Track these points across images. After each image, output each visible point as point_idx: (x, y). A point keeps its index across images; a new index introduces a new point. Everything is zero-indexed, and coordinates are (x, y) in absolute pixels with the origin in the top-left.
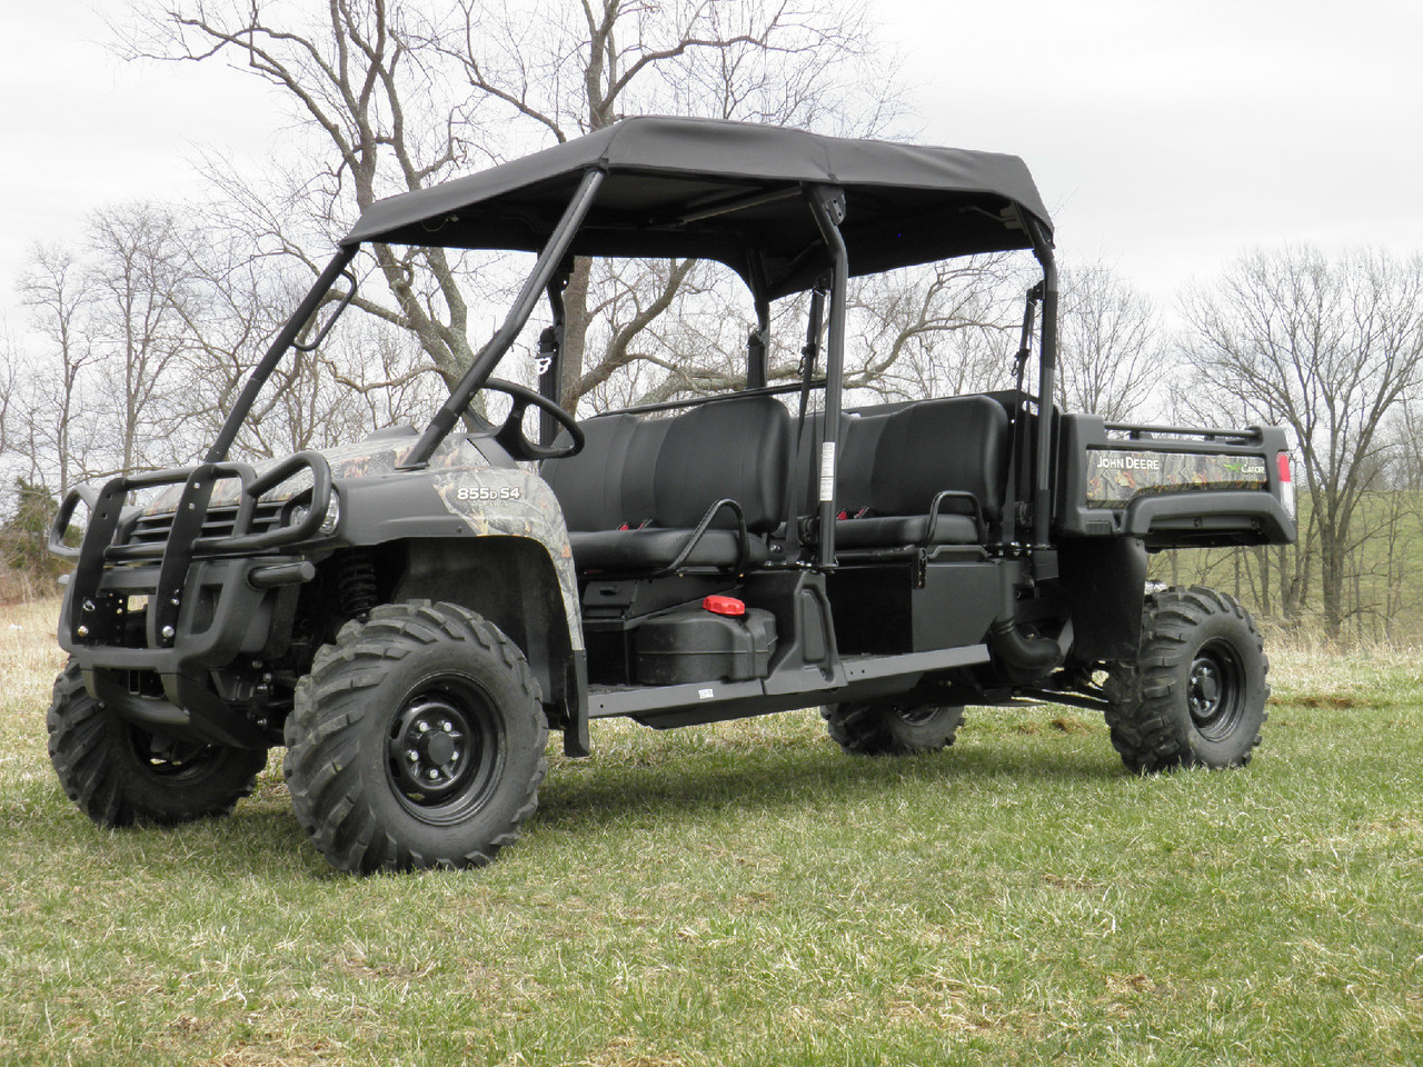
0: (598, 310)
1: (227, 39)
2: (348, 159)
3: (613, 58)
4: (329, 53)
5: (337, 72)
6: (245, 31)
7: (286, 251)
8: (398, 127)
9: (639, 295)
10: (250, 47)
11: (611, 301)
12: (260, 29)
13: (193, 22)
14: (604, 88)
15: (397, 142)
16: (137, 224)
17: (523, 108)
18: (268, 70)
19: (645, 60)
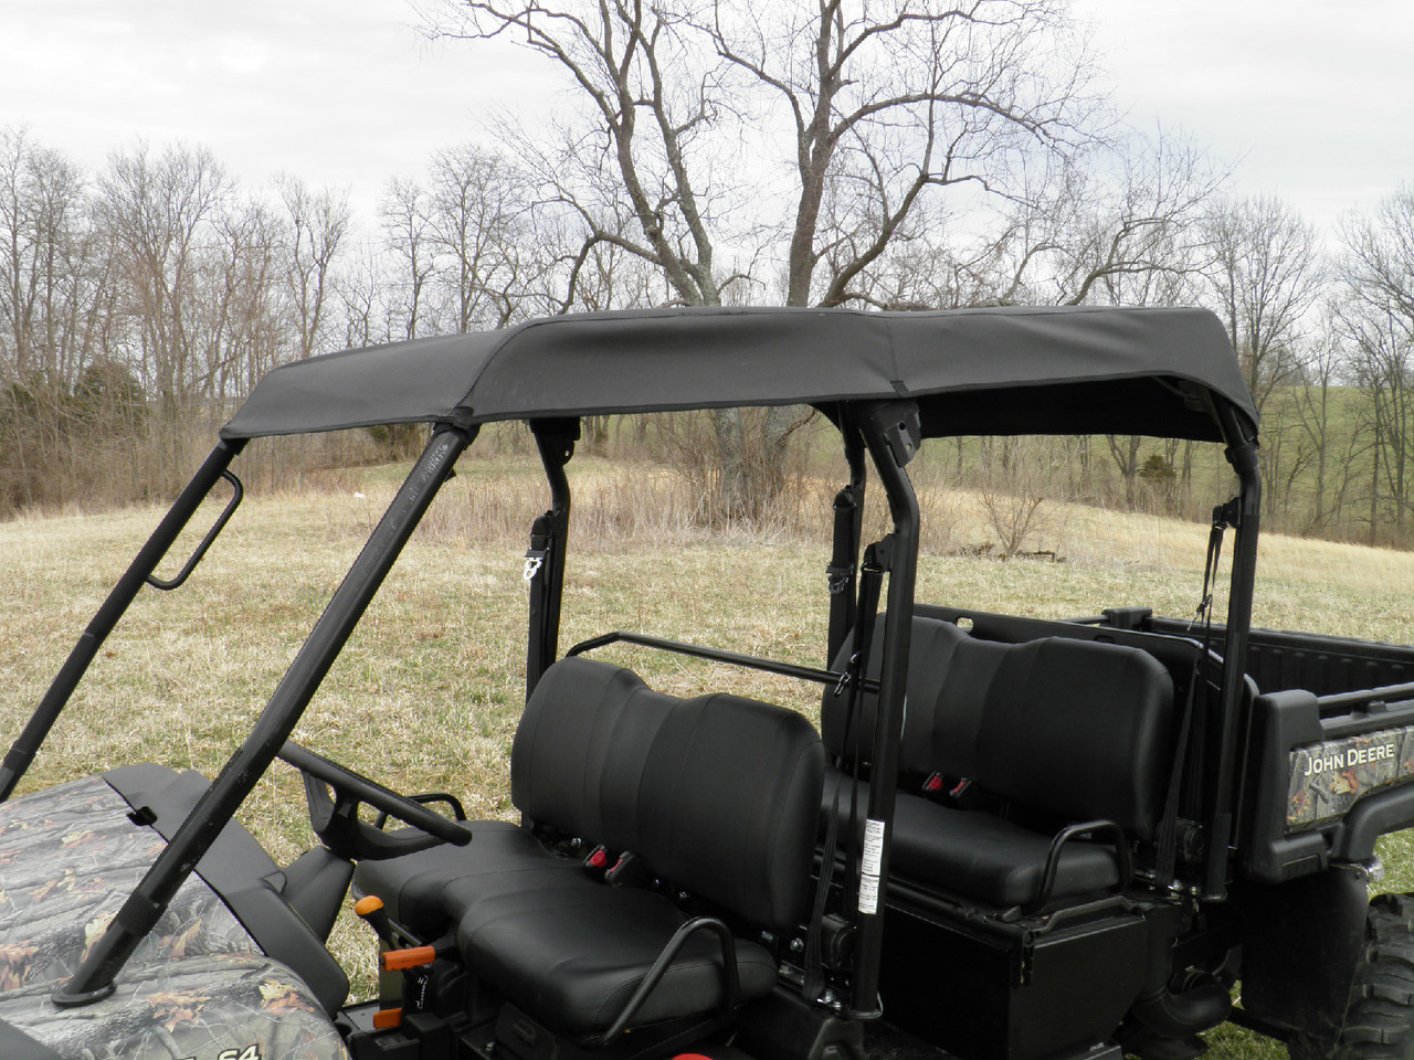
0: (822, 253)
1: (511, 19)
2: (611, 121)
3: (841, 31)
4: (597, 30)
5: (602, 46)
6: (523, 13)
7: (562, 199)
8: (658, 91)
9: (856, 241)
10: (528, 26)
11: (833, 245)
12: (538, 9)
13: (481, 6)
14: (832, 58)
15: (657, 105)
16: (471, 163)
17: (762, 75)
18: (544, 46)
19: (867, 32)
